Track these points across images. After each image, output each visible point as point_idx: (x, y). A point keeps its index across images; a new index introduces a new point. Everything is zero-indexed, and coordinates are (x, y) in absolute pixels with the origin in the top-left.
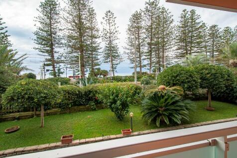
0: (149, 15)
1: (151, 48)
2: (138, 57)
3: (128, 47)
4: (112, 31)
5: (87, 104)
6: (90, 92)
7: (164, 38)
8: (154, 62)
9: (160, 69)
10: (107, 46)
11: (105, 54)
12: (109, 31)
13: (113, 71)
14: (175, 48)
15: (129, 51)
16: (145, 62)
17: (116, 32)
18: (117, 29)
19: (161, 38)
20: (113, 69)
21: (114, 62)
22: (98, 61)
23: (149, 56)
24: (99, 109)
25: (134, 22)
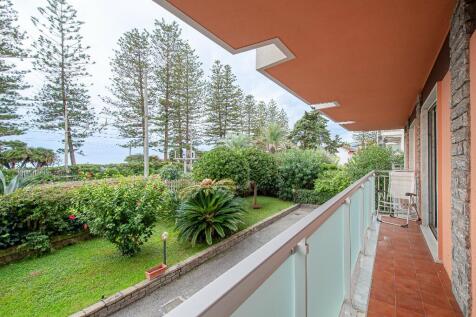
0: (164, 49)
1: (166, 111)
2: (140, 125)
3: (115, 99)
4: (71, 51)
5: (19, 243)
6: (31, 206)
7: (188, 98)
8: (171, 139)
9: (181, 151)
10: (53, 85)
11: (44, 105)
12: (60, 49)
13: (71, 151)
14: (205, 118)
15: (118, 110)
16: (155, 137)
17: (83, 56)
18: (86, 52)
19: (183, 95)
20: (71, 146)
21: (72, 128)
22: (18, 122)
23: (162, 125)
24: (60, 249)
25: (130, 49)
